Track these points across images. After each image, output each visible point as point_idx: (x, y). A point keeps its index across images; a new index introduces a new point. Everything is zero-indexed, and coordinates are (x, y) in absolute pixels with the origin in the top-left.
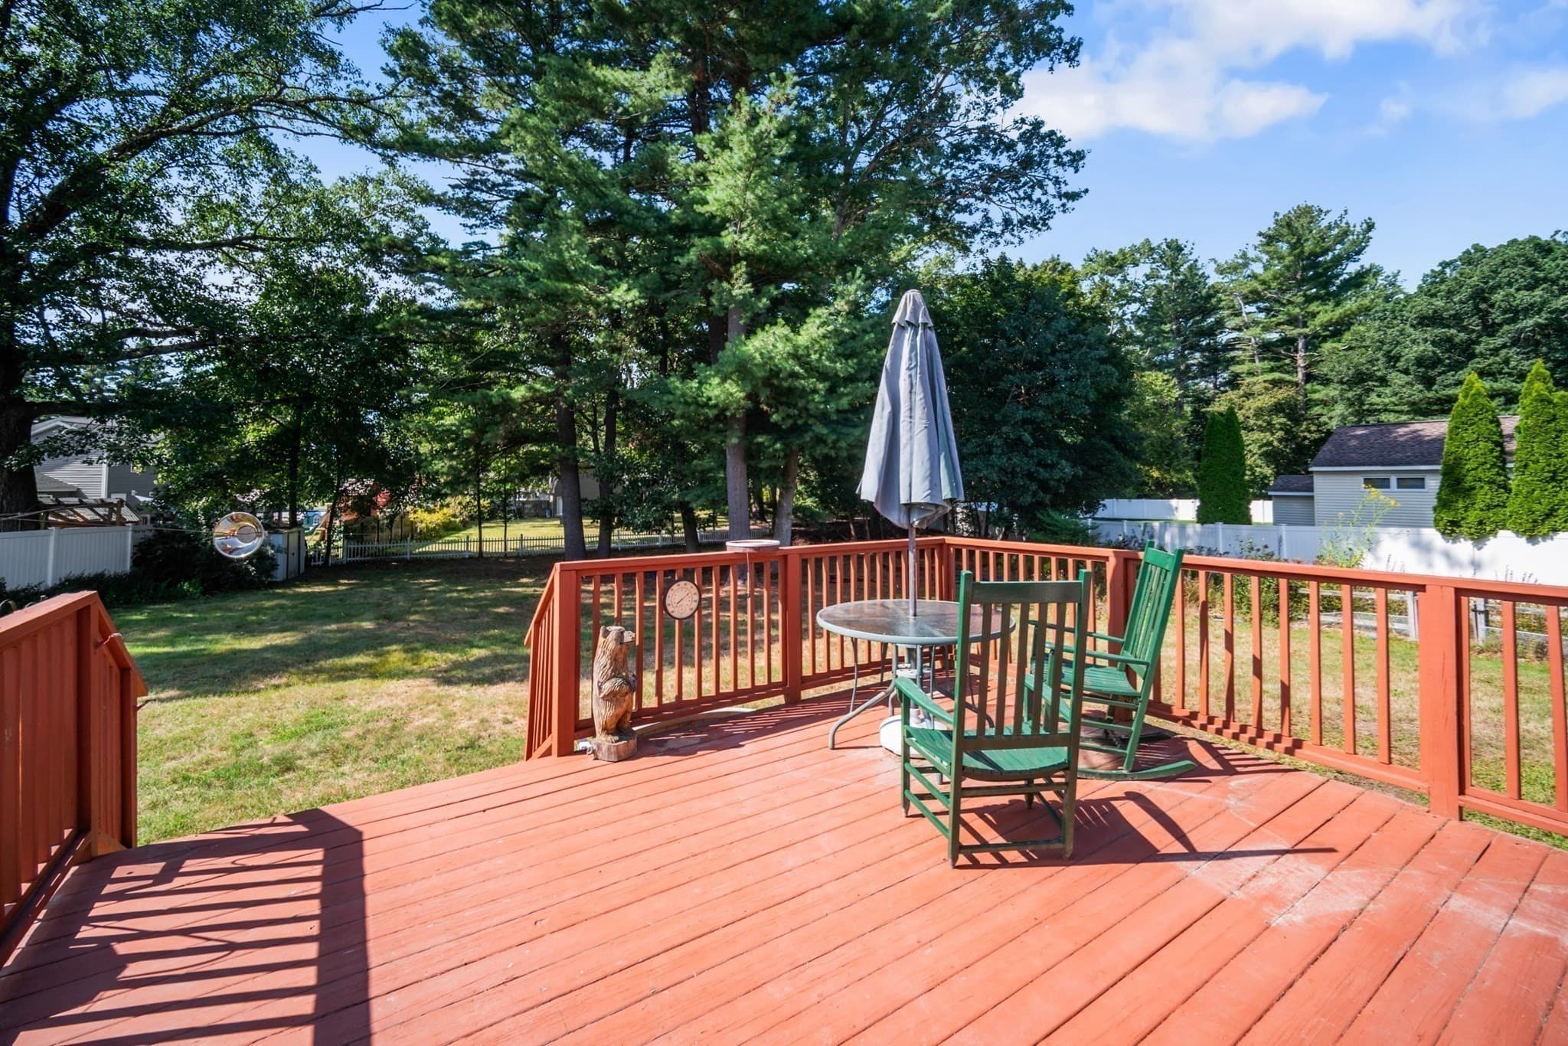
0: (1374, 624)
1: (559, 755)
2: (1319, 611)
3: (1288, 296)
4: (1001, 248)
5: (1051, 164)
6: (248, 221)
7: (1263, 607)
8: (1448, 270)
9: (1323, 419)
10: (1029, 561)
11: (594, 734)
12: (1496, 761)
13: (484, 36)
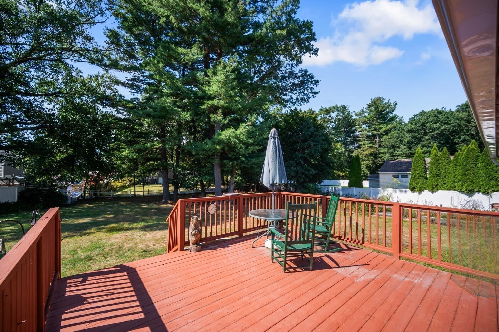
0: (391, 215)
1: (180, 251)
2: (378, 212)
3: (374, 123)
4: (295, 106)
5: (310, 83)
6: (57, 88)
7: (365, 210)
8: (416, 117)
9: (383, 158)
10: (303, 199)
11: (189, 245)
12: (416, 249)
13: (139, 34)
